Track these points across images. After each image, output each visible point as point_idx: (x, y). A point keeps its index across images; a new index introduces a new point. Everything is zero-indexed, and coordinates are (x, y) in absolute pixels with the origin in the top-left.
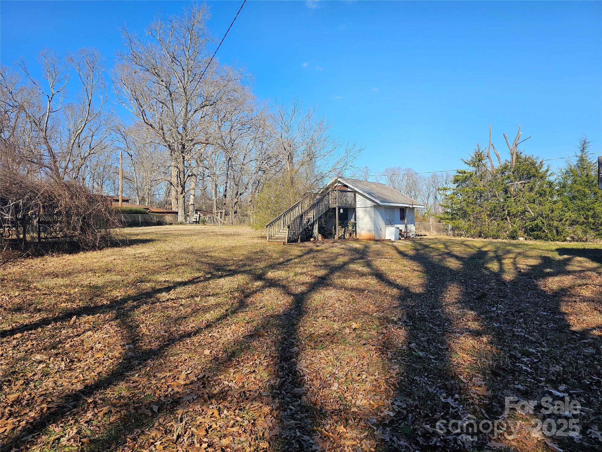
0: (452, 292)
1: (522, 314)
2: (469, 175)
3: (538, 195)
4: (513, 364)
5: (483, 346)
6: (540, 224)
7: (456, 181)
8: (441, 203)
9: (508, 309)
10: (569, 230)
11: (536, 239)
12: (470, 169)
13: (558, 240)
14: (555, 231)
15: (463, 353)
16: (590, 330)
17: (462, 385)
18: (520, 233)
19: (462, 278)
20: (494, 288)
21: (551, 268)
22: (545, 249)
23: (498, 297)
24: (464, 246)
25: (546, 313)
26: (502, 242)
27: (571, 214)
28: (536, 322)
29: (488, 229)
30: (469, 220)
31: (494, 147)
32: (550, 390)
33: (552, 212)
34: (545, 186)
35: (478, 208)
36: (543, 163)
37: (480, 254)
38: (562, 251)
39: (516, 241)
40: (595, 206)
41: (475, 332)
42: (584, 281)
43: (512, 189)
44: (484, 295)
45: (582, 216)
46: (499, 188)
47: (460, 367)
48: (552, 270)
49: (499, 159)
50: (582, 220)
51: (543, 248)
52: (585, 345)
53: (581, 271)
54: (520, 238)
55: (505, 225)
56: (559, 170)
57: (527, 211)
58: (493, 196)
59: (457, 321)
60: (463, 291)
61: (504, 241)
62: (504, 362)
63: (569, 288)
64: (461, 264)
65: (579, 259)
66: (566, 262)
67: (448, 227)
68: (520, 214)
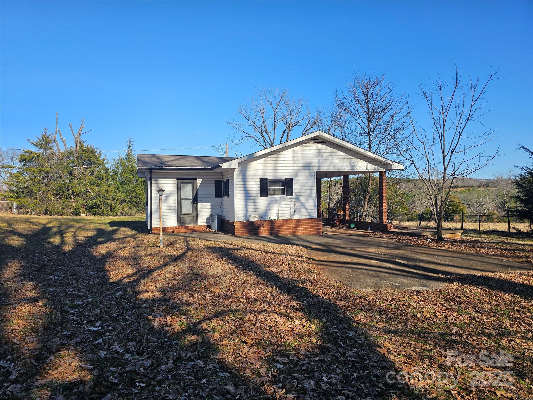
0: (12, 268)
1: (75, 277)
2: (35, 156)
3: (97, 179)
4: (63, 317)
5: (38, 309)
6: (98, 203)
7: (22, 160)
8: (6, 180)
9: (64, 275)
10: (119, 207)
11: (95, 215)
12: (37, 150)
13: (111, 215)
14: (109, 208)
15: (18, 320)
16: (123, 279)
17: (15, 347)
18: (82, 210)
19: (24, 254)
20: (53, 259)
21: (103, 237)
22: (101, 222)
23: (57, 266)
24: (29, 223)
25: (93, 273)
26: (66, 219)
27: (121, 195)
28: (86, 281)
29: (54, 207)
30: (36, 198)
31: (61, 133)
32: (89, 328)
33: (108, 193)
34: (102, 171)
35: (44, 188)
36: (101, 153)
37: (44, 230)
38: (112, 224)
39: (78, 217)
40: (137, 189)
41: (33, 299)
42: (124, 245)
43: (76, 172)
44: (44, 266)
45: (128, 196)
46: (65, 171)
47: (15, 332)
48: (103, 239)
49: (65, 144)
50: (128, 199)
51: (99, 222)
52: (118, 291)
53: (123, 238)
54: (82, 215)
55: (69, 203)
56: (112, 161)
57: (88, 192)
58: (59, 177)
59: (14, 293)
60: (24, 266)
61: (68, 217)
62: (55, 318)
63: (114, 251)
64: (23, 241)
65: (123, 229)
66: (114, 232)
67: (13, 205)
68: (82, 193)
